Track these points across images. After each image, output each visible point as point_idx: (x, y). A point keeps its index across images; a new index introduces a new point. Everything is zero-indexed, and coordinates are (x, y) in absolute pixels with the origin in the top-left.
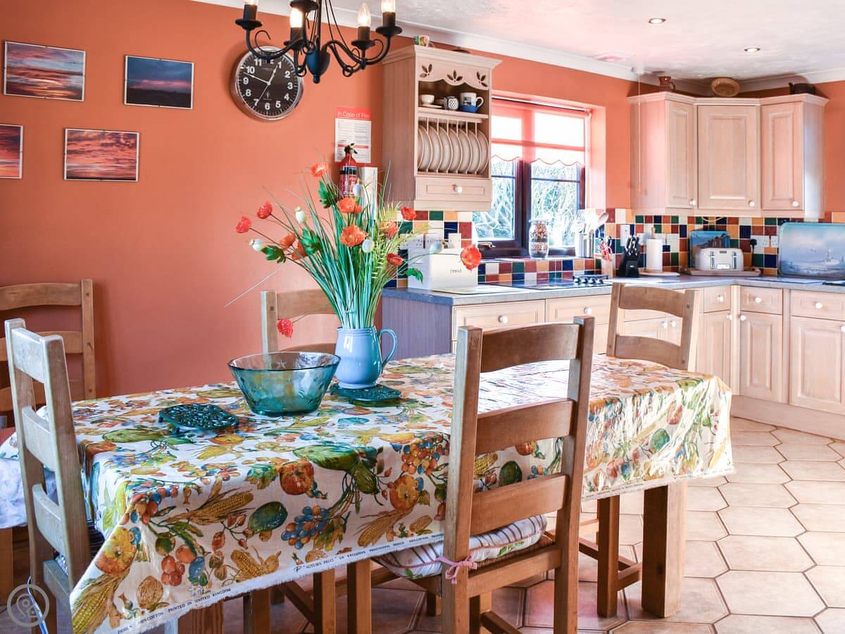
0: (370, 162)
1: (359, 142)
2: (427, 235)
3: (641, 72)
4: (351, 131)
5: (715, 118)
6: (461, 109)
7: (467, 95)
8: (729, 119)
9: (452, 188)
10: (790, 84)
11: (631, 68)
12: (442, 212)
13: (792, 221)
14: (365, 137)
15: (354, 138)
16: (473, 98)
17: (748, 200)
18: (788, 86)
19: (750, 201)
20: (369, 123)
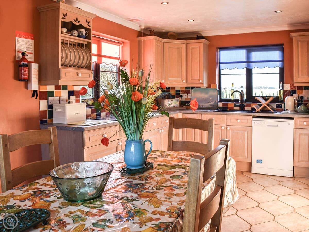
0: (33, 61)
1: (28, 50)
2: (61, 97)
3: (143, 27)
4: (24, 45)
5: (170, 48)
6: (79, 36)
7: (82, 30)
8: (175, 48)
9: (76, 74)
10: (197, 36)
11: (139, 26)
12: (67, 86)
13: (196, 88)
14: (31, 48)
15: (25, 48)
16: (84, 31)
17: (182, 80)
18: (196, 36)
19: (183, 81)
20: (33, 41)
